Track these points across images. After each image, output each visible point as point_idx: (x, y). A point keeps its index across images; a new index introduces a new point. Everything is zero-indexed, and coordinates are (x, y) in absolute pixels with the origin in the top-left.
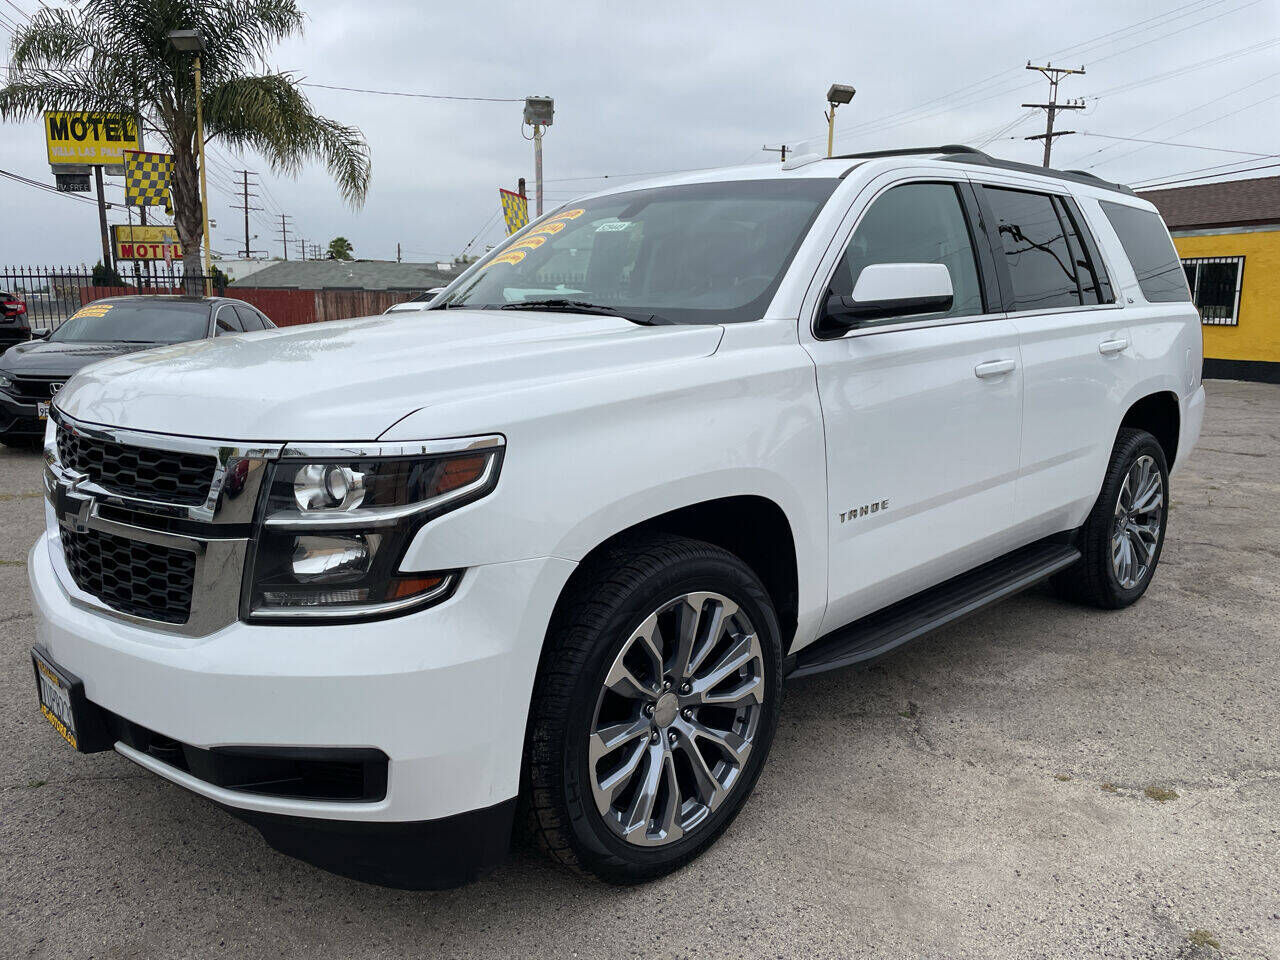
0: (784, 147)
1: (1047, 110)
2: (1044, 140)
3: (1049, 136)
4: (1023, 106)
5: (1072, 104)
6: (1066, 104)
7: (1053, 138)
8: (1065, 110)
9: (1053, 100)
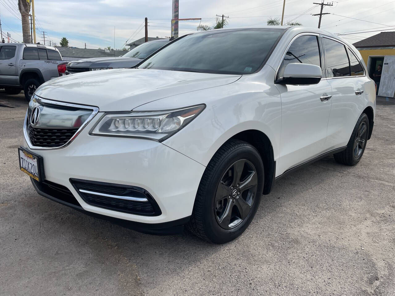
0: (223, 15)
1: (321, 5)
2: (319, 16)
3: (321, 14)
4: (314, 3)
5: (329, 4)
6: (327, 4)
7: (322, 15)
8: (326, 6)
9: (323, 2)
